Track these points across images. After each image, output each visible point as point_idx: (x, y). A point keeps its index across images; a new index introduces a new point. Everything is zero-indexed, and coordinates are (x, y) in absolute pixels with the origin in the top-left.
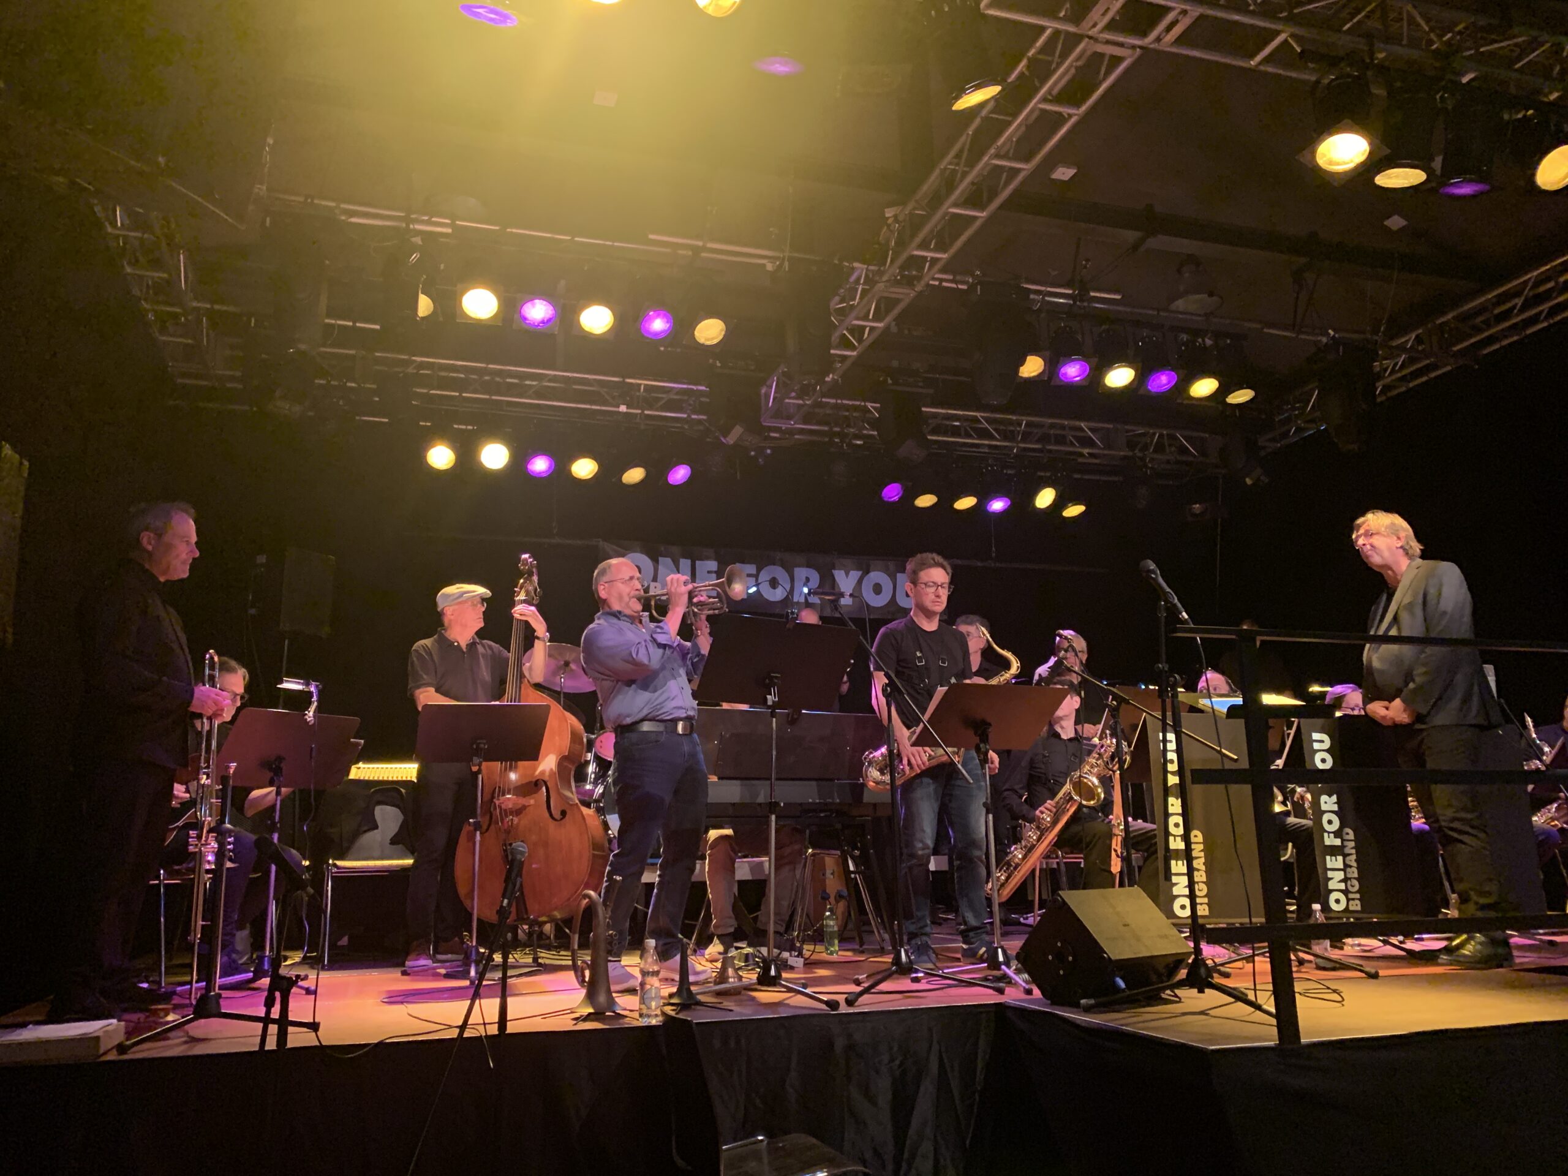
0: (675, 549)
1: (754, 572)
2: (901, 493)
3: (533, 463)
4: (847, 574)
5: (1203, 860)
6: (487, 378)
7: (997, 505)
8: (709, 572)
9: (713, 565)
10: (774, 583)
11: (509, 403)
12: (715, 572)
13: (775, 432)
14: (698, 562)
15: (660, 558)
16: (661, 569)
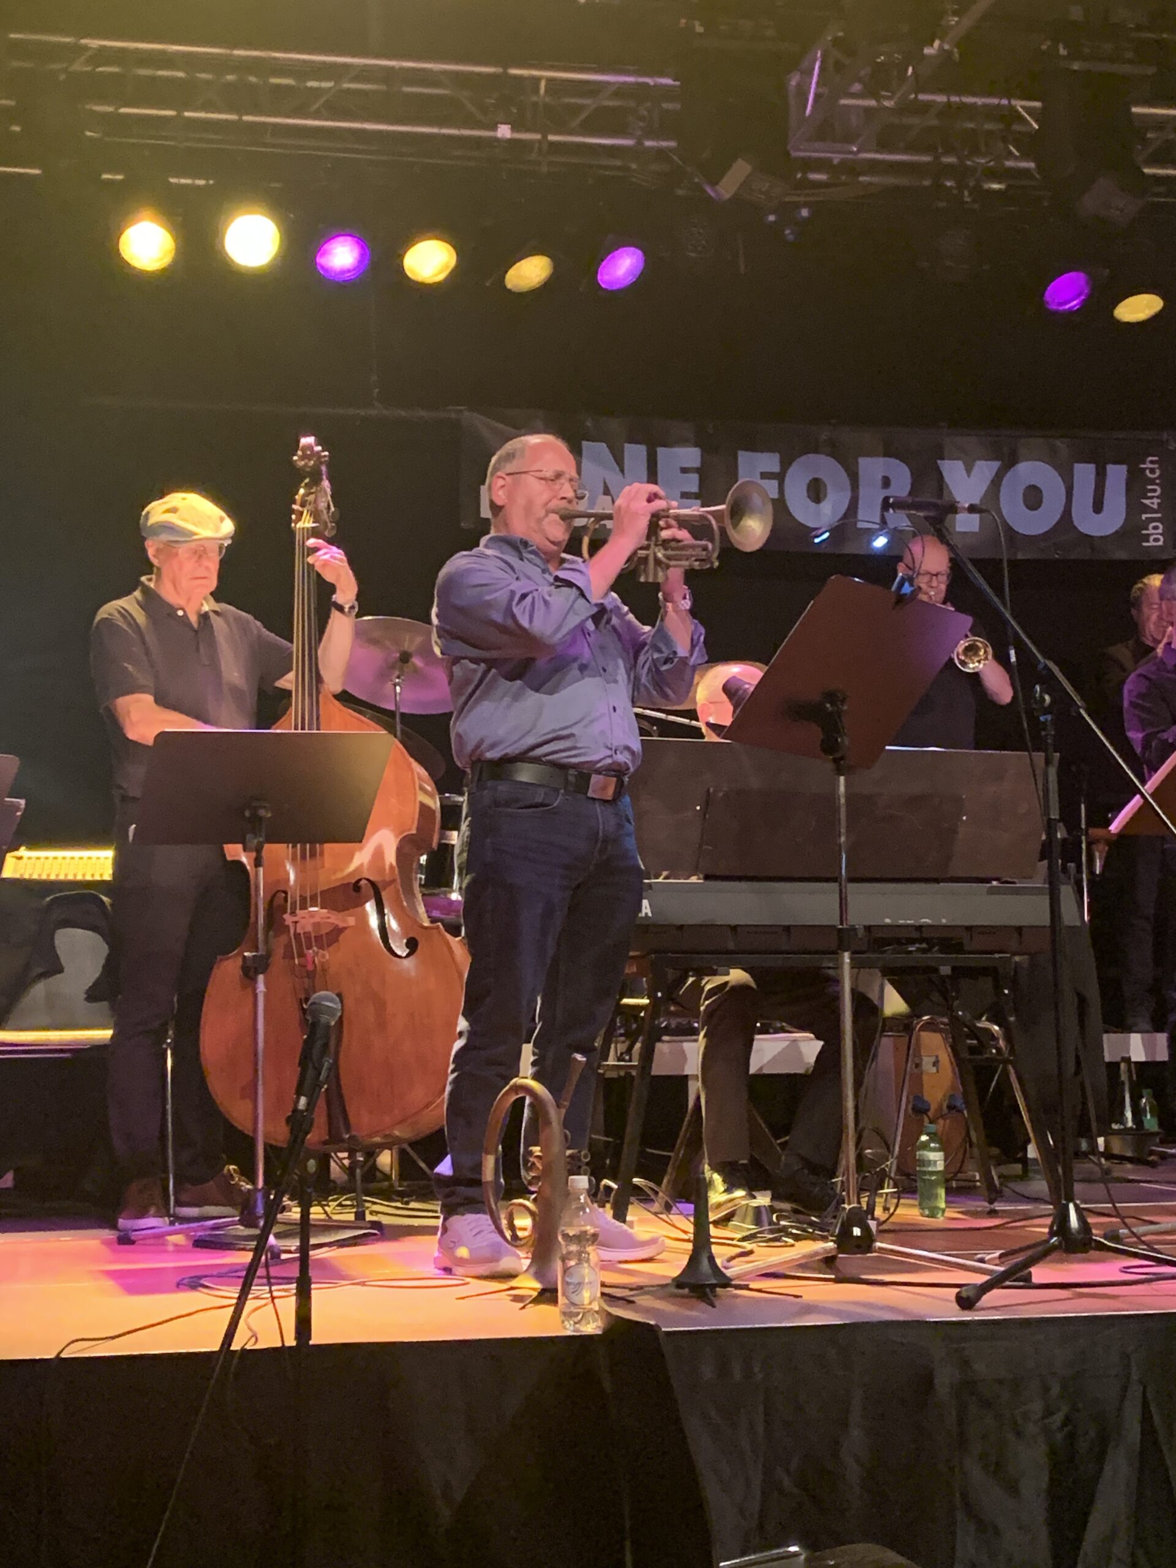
0: (614, 425)
1: (776, 468)
2: (1085, 291)
3: (324, 254)
4: (969, 467)
6: (230, 78)
8: (684, 470)
9: (691, 456)
10: (816, 490)
11: (276, 129)
12: (697, 470)
13: (818, 170)
14: (661, 451)
15: (585, 443)
16: (585, 462)
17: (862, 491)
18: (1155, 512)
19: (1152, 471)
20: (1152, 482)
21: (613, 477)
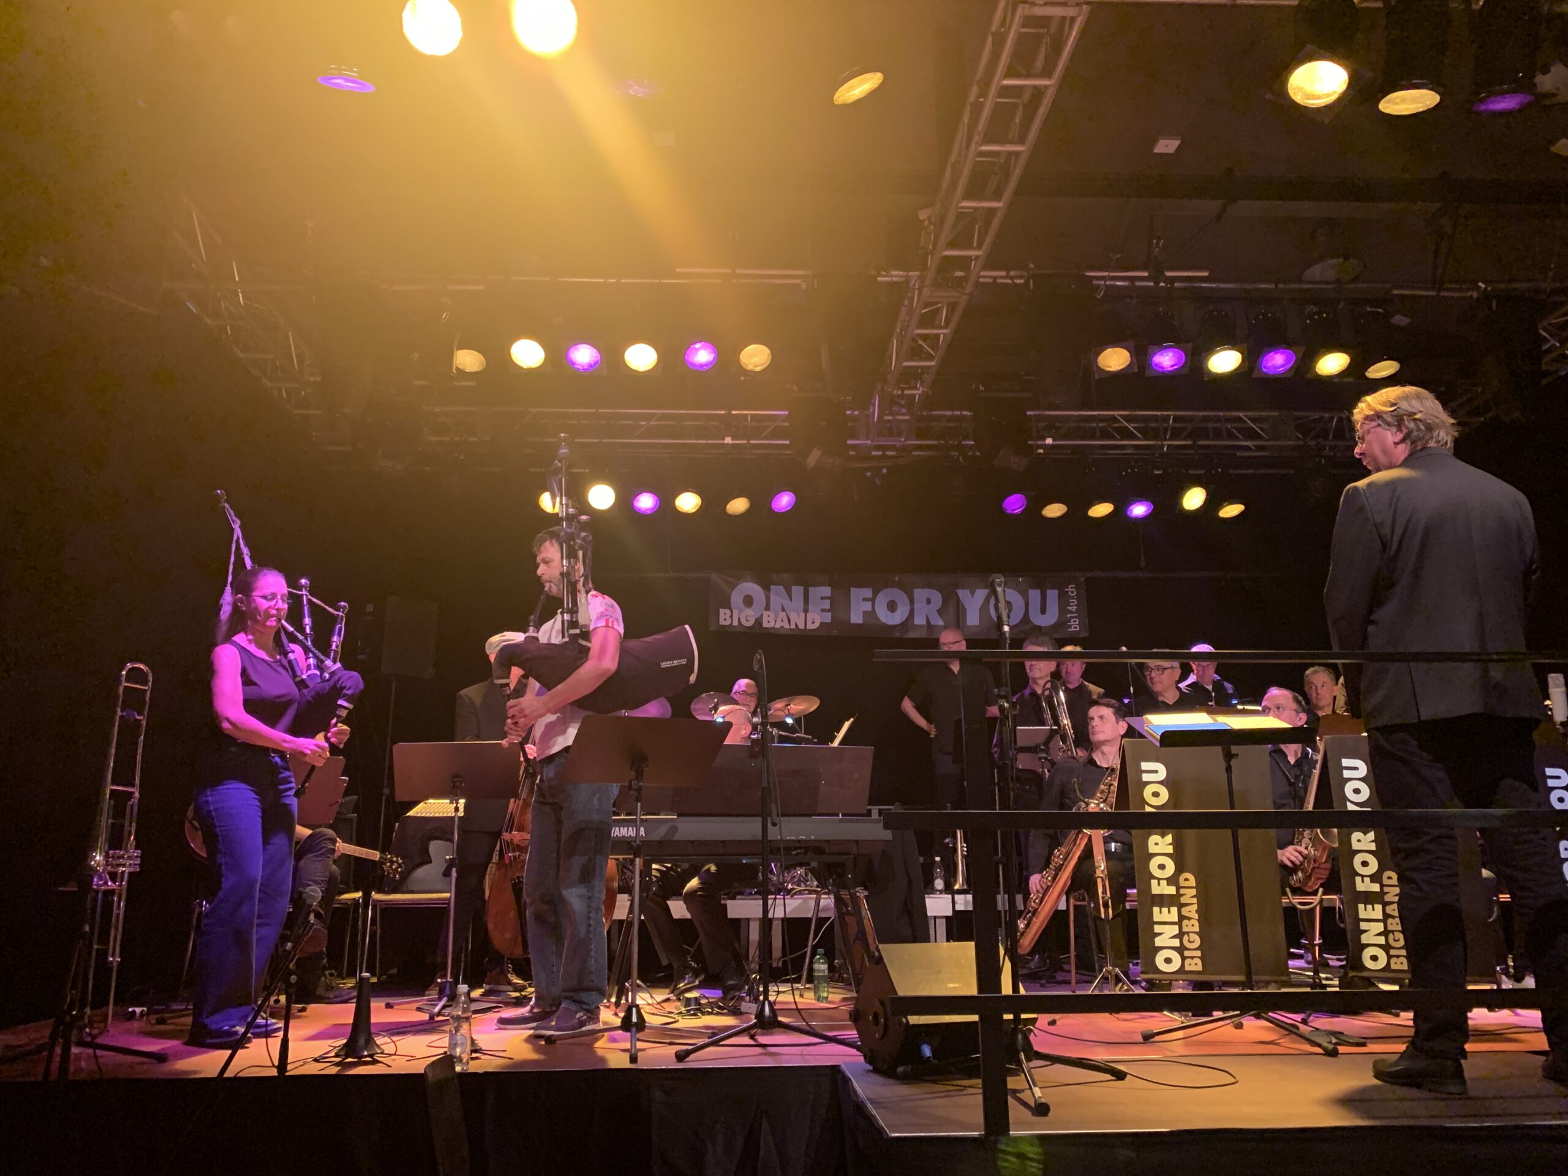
0: (786, 576)
1: (871, 596)
2: (1025, 503)
3: (638, 501)
4: (973, 594)
5: (1195, 907)
7: (1139, 510)
8: (822, 598)
9: (826, 591)
10: (892, 607)
11: (622, 445)
12: (829, 598)
13: (889, 450)
14: (811, 589)
15: (772, 587)
16: (773, 597)
17: (916, 606)
18: (1072, 612)
19: (1073, 592)
20: (1073, 598)
21: (786, 603)
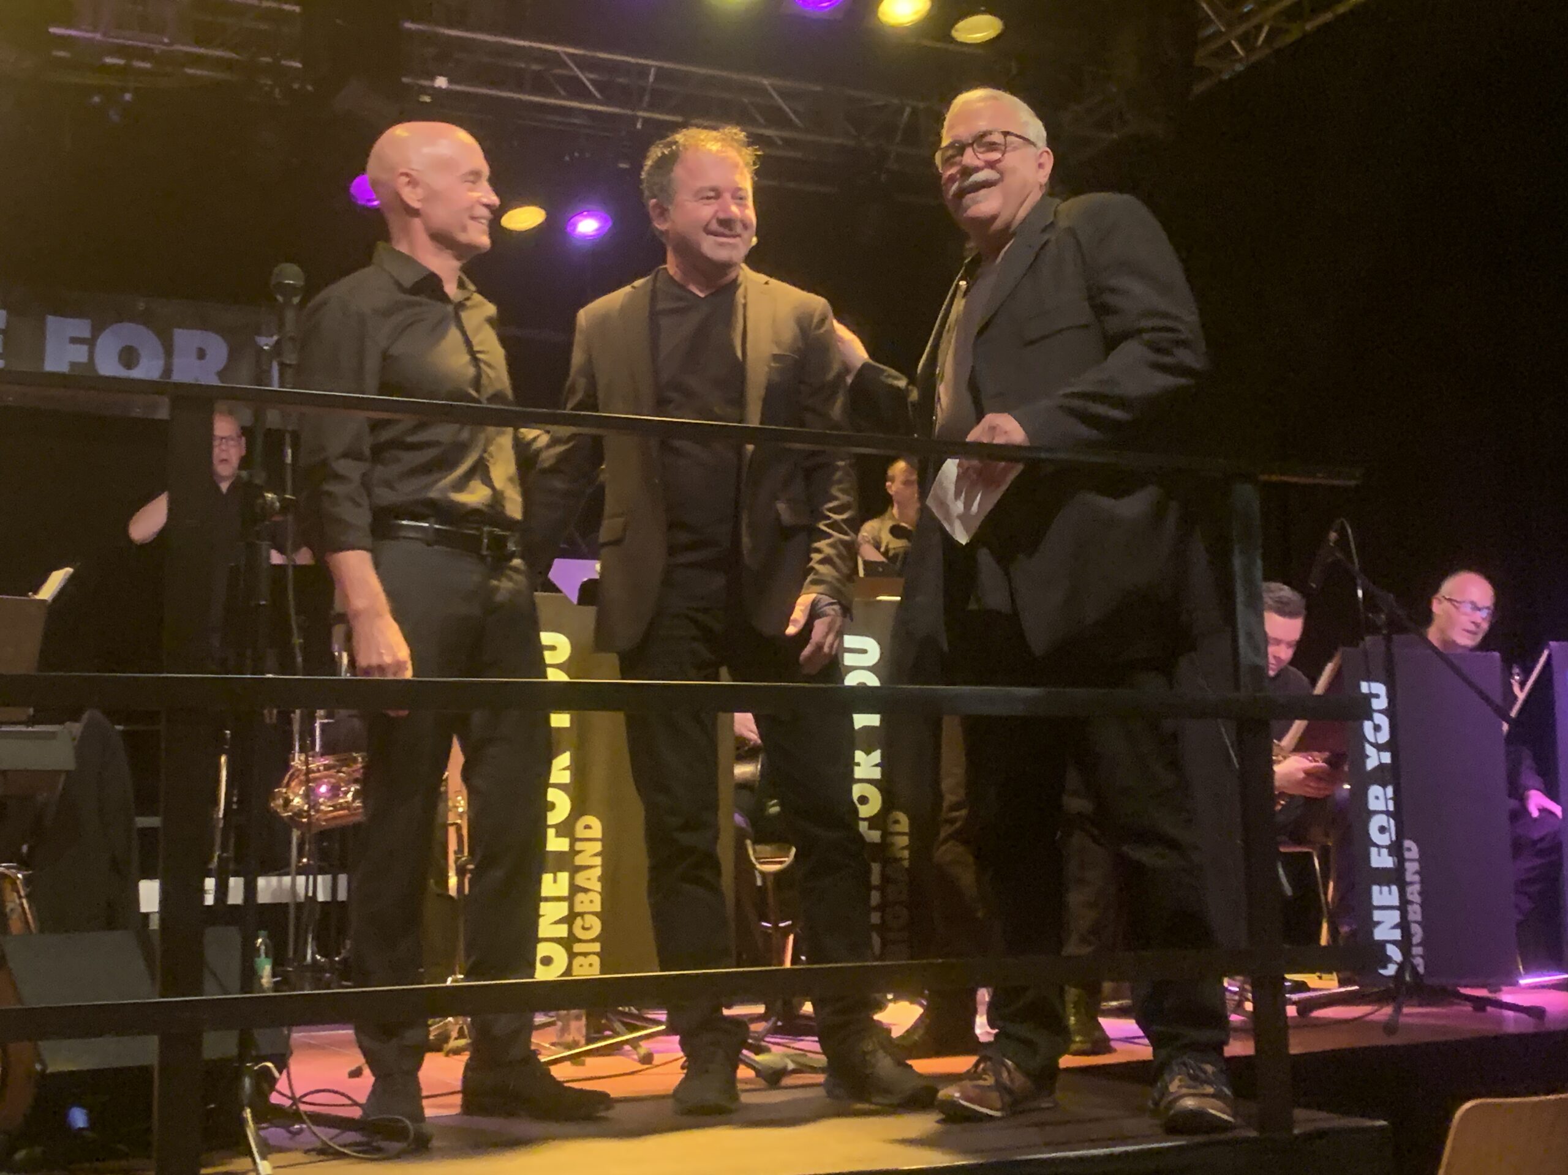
1: (87, 334)
5: (598, 871)
13: (139, 58)
17: (177, 359)
